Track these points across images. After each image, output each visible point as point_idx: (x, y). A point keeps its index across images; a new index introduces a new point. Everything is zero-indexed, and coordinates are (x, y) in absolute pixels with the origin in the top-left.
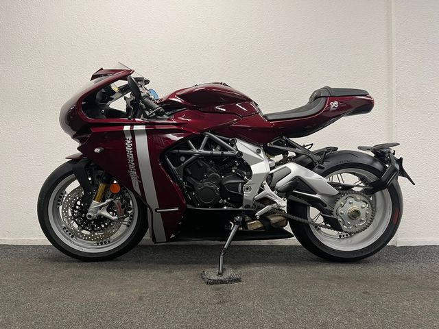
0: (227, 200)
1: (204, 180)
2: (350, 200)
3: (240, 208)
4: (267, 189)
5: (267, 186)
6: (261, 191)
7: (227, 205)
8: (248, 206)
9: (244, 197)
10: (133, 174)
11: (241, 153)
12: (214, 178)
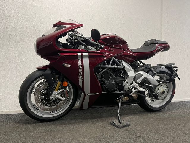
0: (117, 88)
1: (110, 79)
2: (162, 87)
3: (122, 92)
4: (134, 83)
5: (134, 82)
6: (131, 84)
7: (117, 91)
8: (125, 91)
9: (125, 87)
10: (80, 77)
11: (124, 67)
12: (114, 78)
